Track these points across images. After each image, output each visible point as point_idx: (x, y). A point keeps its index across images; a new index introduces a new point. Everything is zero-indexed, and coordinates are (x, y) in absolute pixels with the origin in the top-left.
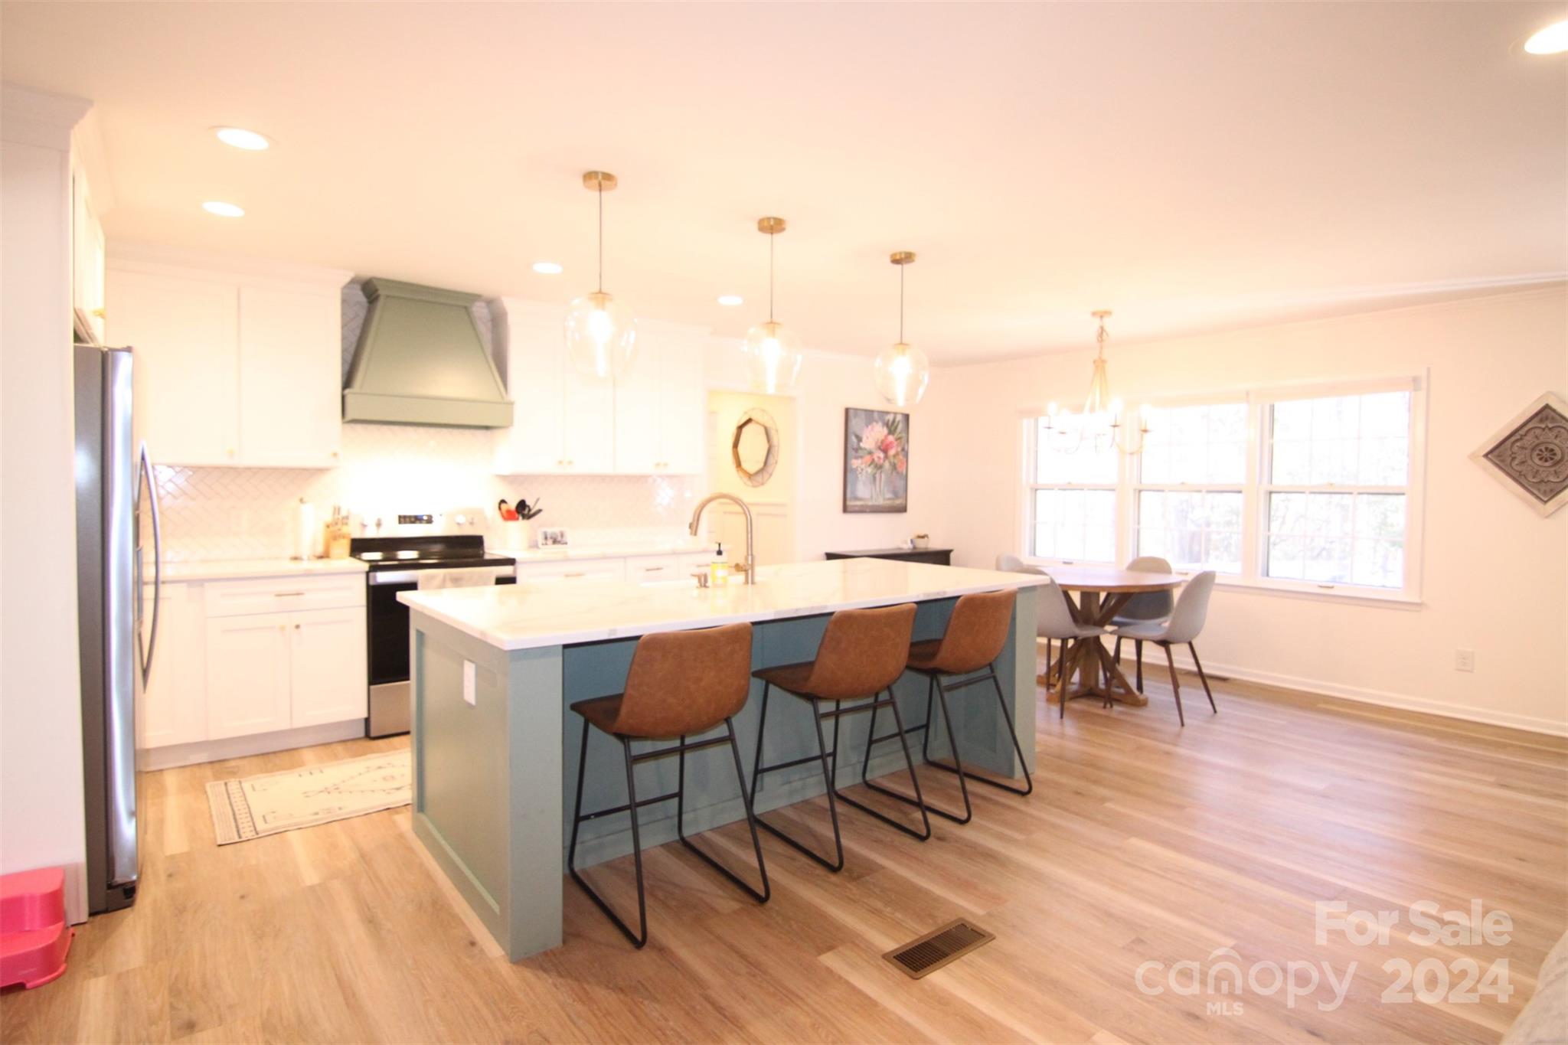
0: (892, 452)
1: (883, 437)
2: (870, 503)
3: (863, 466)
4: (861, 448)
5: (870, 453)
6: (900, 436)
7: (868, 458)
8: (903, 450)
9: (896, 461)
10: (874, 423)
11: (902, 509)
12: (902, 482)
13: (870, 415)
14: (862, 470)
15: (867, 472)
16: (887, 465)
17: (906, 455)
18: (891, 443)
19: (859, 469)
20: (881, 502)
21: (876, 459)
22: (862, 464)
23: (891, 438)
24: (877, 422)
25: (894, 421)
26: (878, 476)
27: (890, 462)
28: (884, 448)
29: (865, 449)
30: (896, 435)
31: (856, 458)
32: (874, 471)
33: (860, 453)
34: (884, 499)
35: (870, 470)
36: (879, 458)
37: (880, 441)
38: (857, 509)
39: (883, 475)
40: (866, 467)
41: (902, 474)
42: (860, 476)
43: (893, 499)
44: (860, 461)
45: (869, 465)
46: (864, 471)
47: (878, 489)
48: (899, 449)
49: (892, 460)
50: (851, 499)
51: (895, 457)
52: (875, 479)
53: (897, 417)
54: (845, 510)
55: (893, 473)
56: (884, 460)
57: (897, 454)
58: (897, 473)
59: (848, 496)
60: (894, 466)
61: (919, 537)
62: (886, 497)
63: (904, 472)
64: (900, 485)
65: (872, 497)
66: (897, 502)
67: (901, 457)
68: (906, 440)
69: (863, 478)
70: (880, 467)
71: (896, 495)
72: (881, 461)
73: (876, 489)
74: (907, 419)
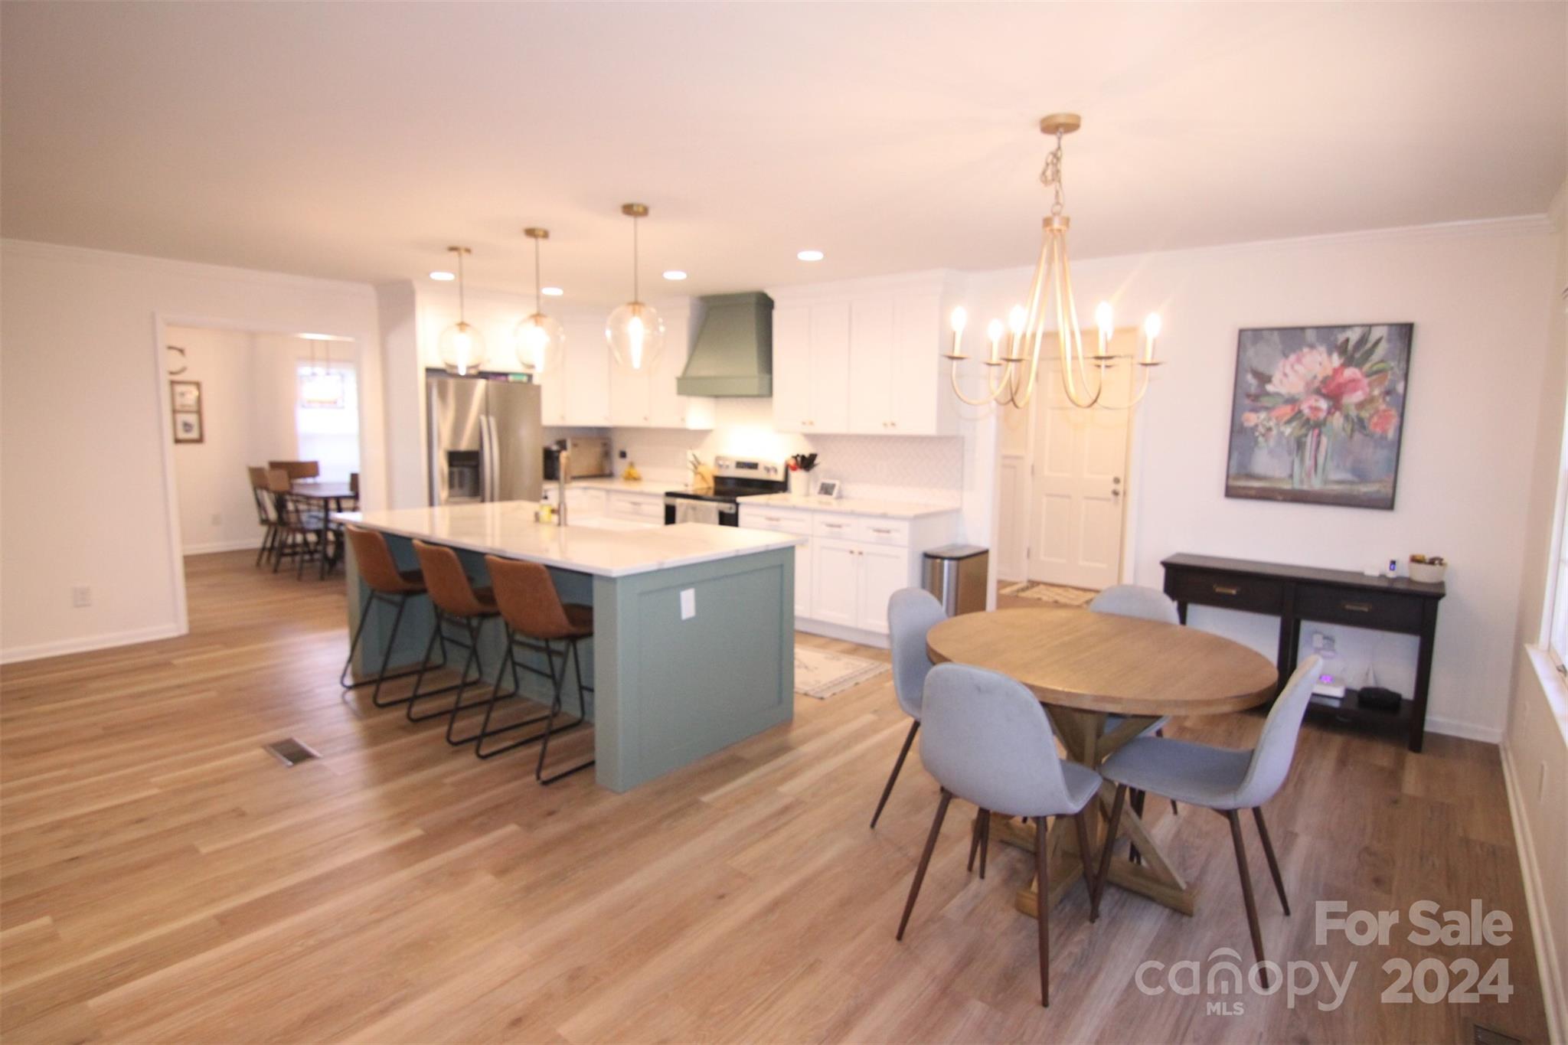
0: (1352, 399)
1: (1329, 372)
2: (1286, 486)
3: (1272, 424)
4: (1268, 394)
5: (1292, 401)
6: (1381, 366)
7: (1287, 411)
8: (1390, 392)
9: (1365, 414)
10: (1306, 350)
11: (1387, 504)
12: (1382, 455)
13: (1292, 338)
14: (1269, 429)
15: (1281, 434)
16: (1337, 420)
17: (1401, 404)
18: (1353, 381)
19: (1261, 429)
20: (1316, 484)
21: (1306, 411)
22: (1269, 419)
23: (1350, 372)
24: (1312, 347)
25: (1363, 340)
26: (1310, 441)
27: (1347, 417)
28: (1332, 392)
29: (1278, 394)
30: (1367, 367)
31: (1255, 410)
32: (1303, 431)
33: (1265, 401)
34: (1326, 482)
35: (1288, 430)
36: (1315, 409)
37: (1320, 378)
38: (1253, 493)
39: (1324, 440)
40: (1277, 424)
41: (1383, 437)
42: (1261, 439)
43: (1352, 483)
44: (1263, 415)
45: (1289, 422)
46: (1274, 432)
47: (1309, 462)
48: (1378, 393)
49: (1353, 413)
50: (1238, 477)
51: (1360, 406)
52: (1300, 445)
53: (1376, 333)
54: (1231, 492)
55: (1357, 436)
56: (1330, 412)
57: (1370, 400)
58: (1370, 436)
59: (1233, 471)
60: (1361, 424)
61: (1415, 560)
62: (1334, 477)
63: (1391, 434)
64: (1375, 457)
65: (1291, 476)
66: (1364, 489)
67: (1383, 407)
68: (1399, 373)
69: (1272, 443)
70: (1318, 426)
71: (1362, 476)
72: (1322, 415)
73: (1302, 461)
74: (1405, 332)
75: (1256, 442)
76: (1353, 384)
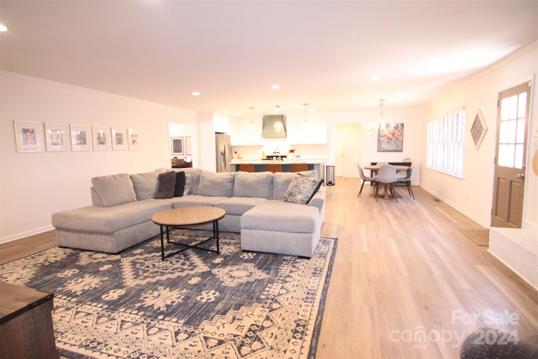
0: (396, 135)
1: (392, 131)
2: (387, 149)
3: (384, 139)
6: (400, 130)
7: (387, 137)
8: (401, 134)
9: (398, 137)
10: (389, 127)
11: (401, 151)
12: (401, 143)
13: (387, 125)
14: (384, 140)
15: (386, 141)
16: (394, 138)
17: (403, 135)
19: (383, 140)
20: (391, 149)
21: (389, 137)
23: (396, 131)
25: (397, 126)
26: (390, 142)
27: (395, 138)
28: (393, 134)
29: (385, 135)
30: (398, 130)
31: (381, 137)
32: (389, 140)
33: (383, 136)
34: (393, 148)
35: (387, 140)
36: (391, 137)
38: (382, 151)
39: (392, 142)
41: (401, 141)
42: (383, 142)
43: (396, 148)
45: (387, 139)
46: (385, 141)
47: (390, 145)
48: (399, 134)
49: (396, 137)
50: (380, 148)
51: (397, 136)
52: (389, 142)
53: (399, 125)
54: (378, 151)
55: (397, 141)
56: (393, 137)
57: (398, 135)
58: (399, 140)
59: (379, 147)
60: (397, 139)
61: (407, 159)
62: (394, 147)
63: (401, 140)
64: (399, 144)
65: (388, 148)
66: (398, 149)
67: (400, 136)
68: (402, 131)
69: (384, 142)
70: (391, 139)
71: (398, 147)
72: (392, 138)
73: (389, 145)
74: (403, 125)
75: (382, 142)
76: (396, 133)
